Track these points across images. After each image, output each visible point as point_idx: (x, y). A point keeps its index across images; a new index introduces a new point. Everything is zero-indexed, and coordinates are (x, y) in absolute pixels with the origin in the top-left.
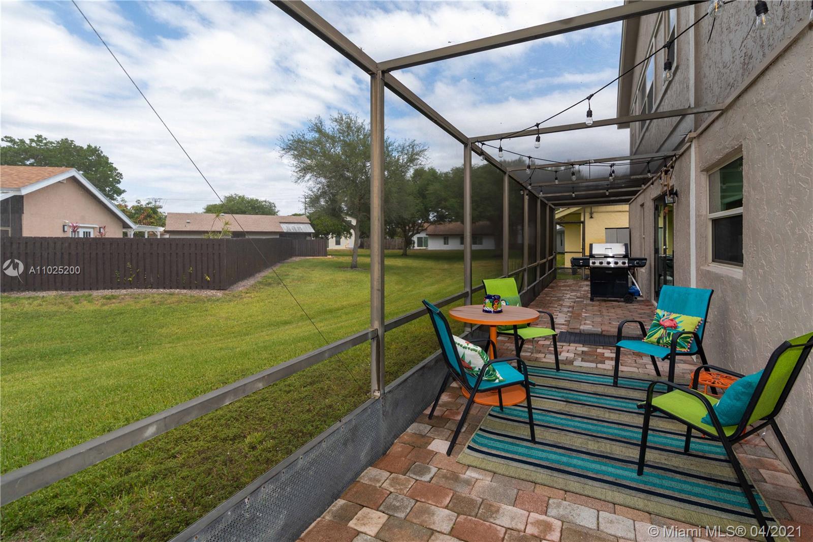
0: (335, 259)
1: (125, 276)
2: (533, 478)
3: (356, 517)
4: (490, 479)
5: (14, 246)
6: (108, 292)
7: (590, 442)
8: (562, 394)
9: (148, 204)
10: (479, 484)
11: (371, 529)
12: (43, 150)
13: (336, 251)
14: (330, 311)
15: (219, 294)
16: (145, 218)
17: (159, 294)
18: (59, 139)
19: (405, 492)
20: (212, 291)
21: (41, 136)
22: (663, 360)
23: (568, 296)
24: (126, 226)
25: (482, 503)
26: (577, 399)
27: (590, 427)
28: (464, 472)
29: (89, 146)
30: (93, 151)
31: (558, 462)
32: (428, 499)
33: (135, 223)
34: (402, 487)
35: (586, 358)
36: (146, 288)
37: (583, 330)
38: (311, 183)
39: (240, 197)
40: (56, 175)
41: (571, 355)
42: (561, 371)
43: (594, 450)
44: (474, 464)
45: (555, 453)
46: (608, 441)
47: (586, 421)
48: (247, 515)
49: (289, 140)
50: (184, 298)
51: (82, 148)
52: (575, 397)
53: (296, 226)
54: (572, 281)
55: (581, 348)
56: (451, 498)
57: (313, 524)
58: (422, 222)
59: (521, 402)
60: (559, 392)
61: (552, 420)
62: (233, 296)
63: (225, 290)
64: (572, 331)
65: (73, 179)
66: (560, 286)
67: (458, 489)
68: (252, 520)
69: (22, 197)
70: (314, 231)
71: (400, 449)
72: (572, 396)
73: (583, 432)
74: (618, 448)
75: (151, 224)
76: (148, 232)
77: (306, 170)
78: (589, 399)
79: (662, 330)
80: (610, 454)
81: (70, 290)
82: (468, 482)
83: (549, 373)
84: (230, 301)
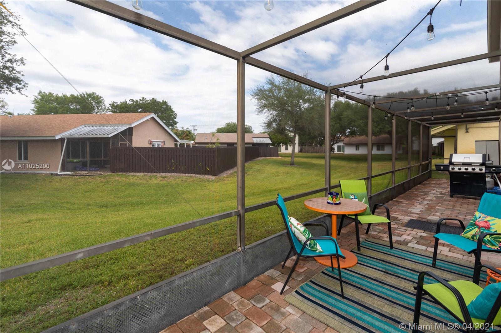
0: (283, 159)
1: (171, 166)
2: (327, 322)
3: (209, 319)
4: (299, 315)
5: (128, 151)
6: (164, 174)
7: (386, 306)
8: (385, 266)
9: (187, 129)
10: (291, 317)
11: (213, 329)
12: (144, 104)
13: (286, 154)
14: (270, 191)
15: (213, 178)
16: (185, 136)
17: (185, 176)
18: (151, 99)
19: (243, 311)
20: (210, 176)
21: (144, 98)
22: (469, 253)
23: (434, 192)
24: (176, 141)
25: (285, 330)
26: (394, 272)
27: (394, 294)
28: (285, 307)
29: (163, 101)
30: (165, 103)
31: (353, 315)
32: (254, 319)
33: (180, 139)
34: (243, 308)
35: (421, 241)
36: (180, 173)
37: (430, 220)
38: (267, 114)
39: (233, 123)
40: (145, 116)
41: (410, 238)
42: (394, 249)
43: (386, 312)
44: (294, 303)
45: (354, 308)
46: (402, 308)
47: (392, 289)
48: (139, 305)
49: (255, 90)
50: (196, 179)
51: (160, 102)
52: (394, 270)
53: (261, 139)
54: (445, 180)
55: (421, 233)
56: (268, 322)
57: (186, 318)
58: (339, 136)
59: (350, 267)
60: (383, 265)
61: (366, 283)
62: (220, 179)
63: (217, 175)
64: (420, 219)
65: (153, 118)
66: (432, 184)
67: (275, 318)
68: (142, 308)
69: (132, 128)
70: (271, 142)
71: (254, 284)
72: (391, 269)
73: (386, 297)
74: (407, 315)
75: (188, 139)
76: (186, 144)
77: (264, 106)
78: (405, 273)
79: (477, 229)
80: (398, 318)
81: (149, 173)
82: (283, 314)
83: (384, 249)
84: (218, 182)
